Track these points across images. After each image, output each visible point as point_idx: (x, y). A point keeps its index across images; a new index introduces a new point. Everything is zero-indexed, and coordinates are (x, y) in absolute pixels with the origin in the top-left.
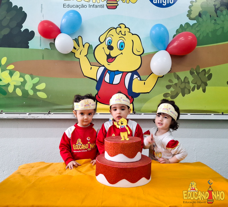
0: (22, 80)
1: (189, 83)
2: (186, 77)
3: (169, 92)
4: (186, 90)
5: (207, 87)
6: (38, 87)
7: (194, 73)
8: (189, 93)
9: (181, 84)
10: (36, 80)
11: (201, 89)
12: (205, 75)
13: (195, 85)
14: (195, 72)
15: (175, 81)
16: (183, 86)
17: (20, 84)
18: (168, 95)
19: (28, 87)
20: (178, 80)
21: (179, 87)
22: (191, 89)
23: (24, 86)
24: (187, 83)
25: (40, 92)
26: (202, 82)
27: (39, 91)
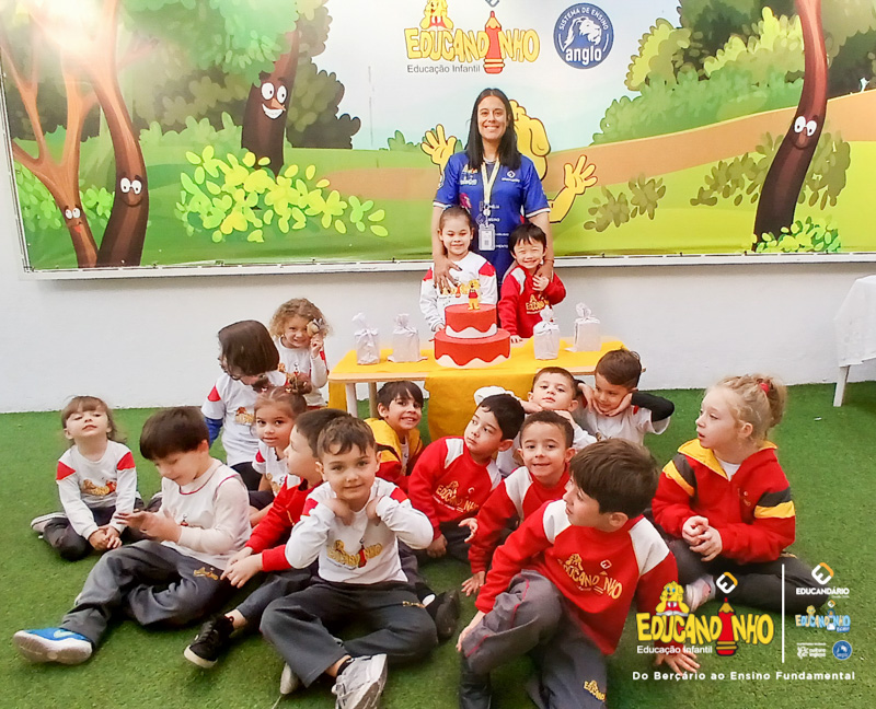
0: (344, 205)
1: (626, 203)
2: (622, 193)
3: (594, 220)
4: (622, 217)
5: (656, 210)
6: (370, 218)
8: (627, 220)
9: (614, 205)
10: (368, 205)
11: (647, 213)
12: (654, 188)
13: (637, 208)
14: (637, 184)
15: (605, 201)
16: (616, 209)
17: (341, 212)
18: (591, 226)
19: (356, 217)
20: (608, 199)
21: (611, 210)
22: (630, 215)
23: (349, 216)
24: (623, 203)
25: (376, 225)
26: (649, 201)
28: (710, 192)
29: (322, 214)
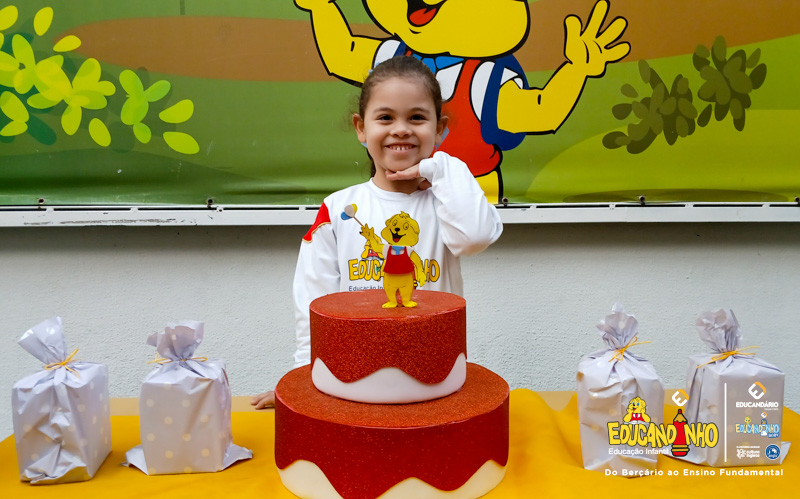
0: (109, 89)
1: (688, 96)
2: (680, 77)
3: (624, 130)
4: (681, 123)
5: (749, 113)
6: (168, 115)
7: (709, 62)
8: (691, 130)
9: (665, 100)
10: (161, 88)
11: (729, 117)
12: (743, 69)
13: (710, 106)
14: (710, 59)
15: (645, 90)
16: (668, 107)
17: (103, 104)
18: (618, 140)
19: (132, 114)
20: (653, 88)
21: (658, 111)
22: (696, 120)
23: (118, 113)
24: (683, 96)
25: (174, 130)
27: (172, 127)
29: (62, 107)
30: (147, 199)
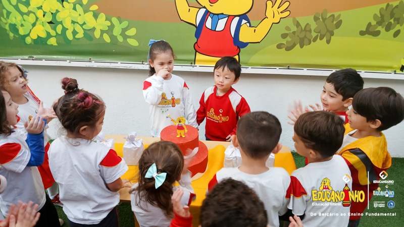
0: (109, 23)
1: (310, 31)
2: (308, 24)
3: (285, 43)
4: (306, 41)
6: (128, 33)
7: (320, 19)
8: (310, 43)
9: (301, 32)
10: (125, 24)
11: (325, 39)
12: (333, 21)
13: (317, 36)
14: (320, 17)
15: (294, 29)
16: (302, 35)
17: (107, 28)
18: (282, 46)
19: (117, 32)
20: (297, 28)
21: (298, 36)
22: (312, 40)
23: (112, 31)
24: (308, 31)
26: (328, 31)
27: (130, 37)
28: (375, 27)
29: (94, 29)
30: (123, 60)
